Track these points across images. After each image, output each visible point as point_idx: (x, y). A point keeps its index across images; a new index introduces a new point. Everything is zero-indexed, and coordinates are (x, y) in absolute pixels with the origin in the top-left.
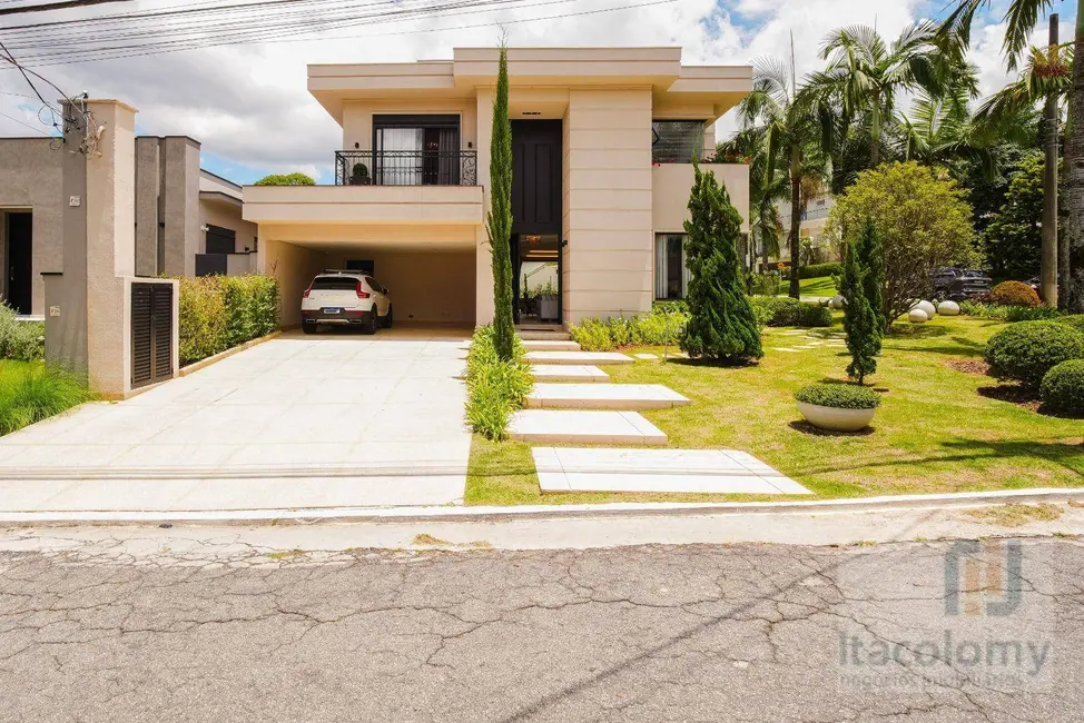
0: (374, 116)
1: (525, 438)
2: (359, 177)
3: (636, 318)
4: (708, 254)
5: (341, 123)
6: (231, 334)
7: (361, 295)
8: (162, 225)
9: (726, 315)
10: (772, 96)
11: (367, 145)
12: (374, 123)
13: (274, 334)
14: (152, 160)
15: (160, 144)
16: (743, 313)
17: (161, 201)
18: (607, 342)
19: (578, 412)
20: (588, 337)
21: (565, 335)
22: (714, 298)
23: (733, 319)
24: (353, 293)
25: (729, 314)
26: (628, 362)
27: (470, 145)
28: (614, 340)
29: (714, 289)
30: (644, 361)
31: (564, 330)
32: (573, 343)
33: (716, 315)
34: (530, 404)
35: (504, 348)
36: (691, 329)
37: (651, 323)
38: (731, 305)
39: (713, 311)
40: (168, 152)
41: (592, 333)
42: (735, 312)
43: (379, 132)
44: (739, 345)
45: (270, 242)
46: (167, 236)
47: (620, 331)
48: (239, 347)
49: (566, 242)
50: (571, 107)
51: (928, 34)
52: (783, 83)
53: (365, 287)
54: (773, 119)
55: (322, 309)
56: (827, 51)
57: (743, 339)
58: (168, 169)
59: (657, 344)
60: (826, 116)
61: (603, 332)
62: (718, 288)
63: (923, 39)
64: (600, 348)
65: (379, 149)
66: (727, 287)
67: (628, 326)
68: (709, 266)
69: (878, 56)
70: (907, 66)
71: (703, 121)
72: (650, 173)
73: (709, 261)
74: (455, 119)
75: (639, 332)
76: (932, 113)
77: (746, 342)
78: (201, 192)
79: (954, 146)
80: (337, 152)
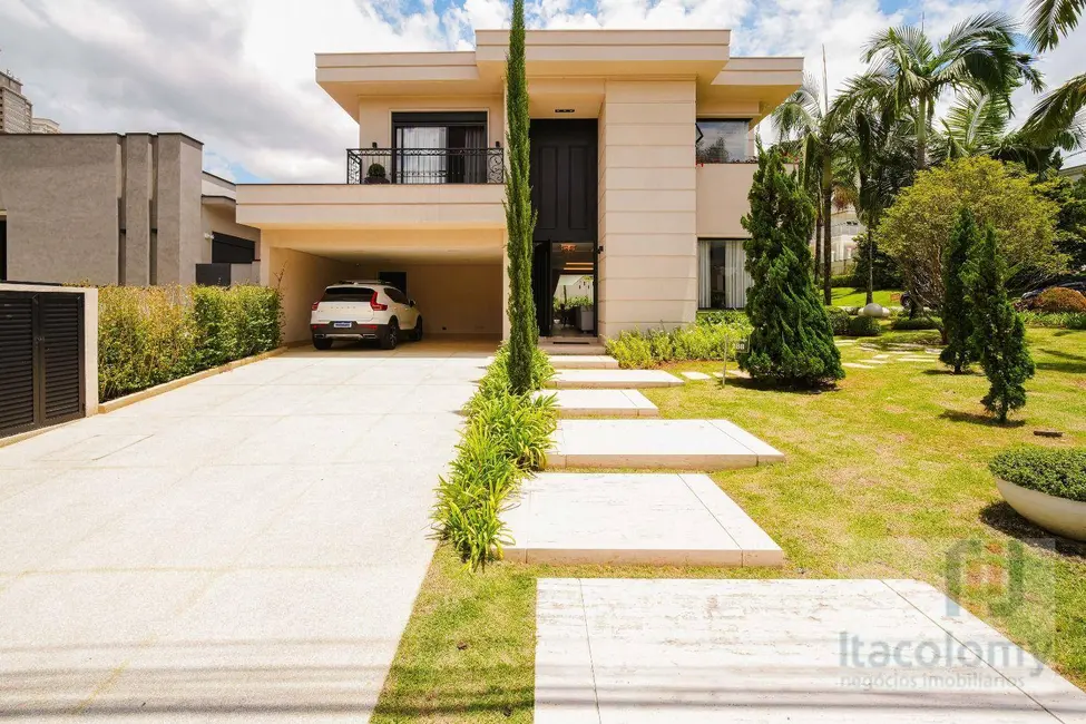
0: (393, 114)
1: (527, 557)
2: (375, 176)
3: (679, 329)
4: (774, 254)
5: (357, 120)
6: (200, 355)
7: (375, 306)
8: (154, 231)
9: (800, 328)
10: (806, 108)
11: (386, 143)
12: (393, 121)
13: (272, 352)
14: (142, 159)
15: (152, 142)
16: (819, 325)
17: (153, 205)
18: (650, 359)
19: (619, 476)
20: (627, 353)
21: (601, 349)
22: (784, 307)
23: (808, 333)
24: (367, 305)
25: (804, 326)
26: (677, 385)
27: (498, 144)
28: (657, 355)
29: (785, 297)
30: (695, 382)
31: (600, 343)
32: (608, 359)
33: (787, 328)
34: (548, 462)
35: (520, 375)
36: (755, 344)
37: (697, 335)
38: (807, 315)
39: (784, 323)
40: (160, 151)
41: (631, 348)
42: (809, 324)
43: (399, 131)
44: (817, 364)
45: (275, 250)
46: (161, 244)
47: (662, 344)
48: (216, 369)
49: (602, 248)
50: (607, 100)
51: (981, 29)
52: (815, 96)
53: (382, 298)
54: (808, 130)
55: (332, 323)
56: (870, 53)
57: (822, 356)
58: (161, 169)
59: (704, 359)
60: (863, 124)
61: (642, 346)
62: (790, 296)
63: (976, 35)
64: (641, 364)
65: (399, 146)
66: (800, 293)
67: (672, 339)
68: (779, 267)
69: (925, 57)
70: (962, 62)
71: (747, 120)
72: (694, 172)
73: (778, 262)
74: (482, 116)
75: (683, 346)
76: (969, 121)
77: (825, 361)
78: (203, 196)
79: (998, 151)
80: (349, 150)
